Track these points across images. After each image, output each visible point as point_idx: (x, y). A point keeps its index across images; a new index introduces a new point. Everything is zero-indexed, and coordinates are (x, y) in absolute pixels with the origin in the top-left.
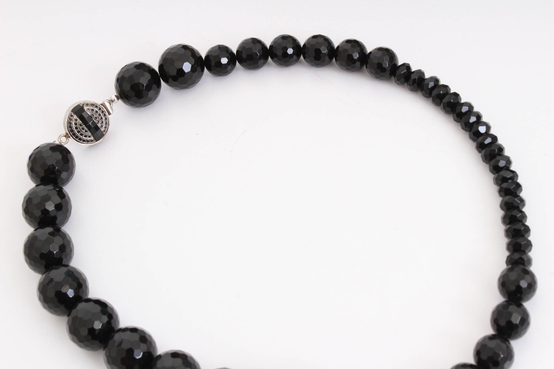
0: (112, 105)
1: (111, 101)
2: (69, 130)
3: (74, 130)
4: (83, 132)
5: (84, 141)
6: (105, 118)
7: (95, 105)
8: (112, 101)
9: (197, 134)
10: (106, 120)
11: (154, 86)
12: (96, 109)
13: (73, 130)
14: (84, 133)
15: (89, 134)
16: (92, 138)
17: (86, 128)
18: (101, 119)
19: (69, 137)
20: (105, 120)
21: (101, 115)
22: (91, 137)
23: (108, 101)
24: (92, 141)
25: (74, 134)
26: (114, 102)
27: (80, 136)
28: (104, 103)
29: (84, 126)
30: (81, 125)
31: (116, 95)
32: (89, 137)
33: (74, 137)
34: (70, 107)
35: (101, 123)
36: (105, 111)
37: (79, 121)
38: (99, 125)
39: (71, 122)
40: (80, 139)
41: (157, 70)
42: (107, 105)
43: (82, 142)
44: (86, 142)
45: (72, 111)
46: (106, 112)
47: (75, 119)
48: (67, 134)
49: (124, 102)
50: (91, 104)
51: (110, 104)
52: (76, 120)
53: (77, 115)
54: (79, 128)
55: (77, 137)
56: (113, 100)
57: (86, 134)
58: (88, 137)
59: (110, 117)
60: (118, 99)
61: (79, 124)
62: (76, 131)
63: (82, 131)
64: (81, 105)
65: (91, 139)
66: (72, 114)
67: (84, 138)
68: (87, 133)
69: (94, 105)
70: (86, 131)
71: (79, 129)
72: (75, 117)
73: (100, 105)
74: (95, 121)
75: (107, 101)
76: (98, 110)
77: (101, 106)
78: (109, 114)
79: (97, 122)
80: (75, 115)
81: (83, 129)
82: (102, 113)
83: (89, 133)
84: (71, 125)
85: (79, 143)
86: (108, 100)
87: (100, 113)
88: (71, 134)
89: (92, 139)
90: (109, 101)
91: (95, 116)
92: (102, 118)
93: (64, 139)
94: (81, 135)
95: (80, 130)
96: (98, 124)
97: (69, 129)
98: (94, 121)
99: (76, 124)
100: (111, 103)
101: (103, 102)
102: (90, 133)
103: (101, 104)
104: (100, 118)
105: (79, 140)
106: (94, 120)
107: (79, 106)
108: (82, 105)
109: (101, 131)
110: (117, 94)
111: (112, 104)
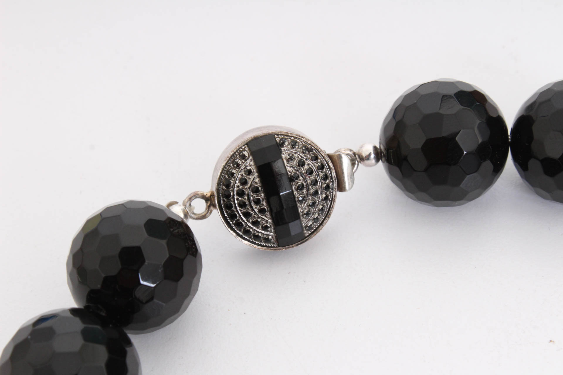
0: (356, 166)
1: (359, 156)
2: (221, 191)
3: (234, 195)
4: (253, 210)
5: (247, 232)
6: (324, 196)
7: (314, 154)
8: (362, 159)
9: (551, 341)
10: (326, 202)
11: (487, 165)
12: (309, 164)
13: (232, 194)
14: (255, 212)
15: (267, 222)
16: (271, 235)
17: (265, 203)
18: (312, 195)
19: (214, 206)
20: (322, 200)
21: (319, 184)
22: (269, 229)
23: (351, 153)
24: (267, 240)
25: (229, 207)
26: (367, 162)
27: (242, 216)
28: (340, 157)
29: (263, 195)
30: (256, 191)
31: (378, 147)
32: (265, 228)
33: (227, 212)
34: (247, 132)
35: (309, 206)
36: (331, 176)
37: (255, 179)
38: (302, 208)
39: (234, 171)
40: (239, 225)
41: (510, 124)
42: (346, 162)
43: (240, 233)
44: (250, 238)
45: (248, 144)
46: (332, 182)
47: (248, 168)
48: (212, 195)
49: (391, 173)
50: (305, 146)
51: (353, 164)
52: (250, 172)
53: (255, 160)
54: (248, 195)
55: (233, 216)
56: (364, 156)
57: (259, 217)
58: (260, 227)
59: (339, 195)
60: (378, 157)
61: (251, 186)
62: (237, 199)
63: (251, 207)
64: (278, 140)
65: (267, 235)
66: (246, 153)
67: (249, 227)
68: (264, 217)
69: (310, 150)
70: (262, 211)
71: (246, 197)
72: (250, 164)
73: (326, 157)
74: (295, 192)
75: (349, 152)
76: (314, 169)
77: (327, 159)
78: (341, 188)
79: (301, 199)
80: (251, 158)
81: (257, 202)
82: (323, 181)
83: (267, 219)
84: (230, 178)
85: (232, 232)
86: (351, 150)
87: (318, 179)
88: (222, 202)
89: (270, 237)
90: (354, 154)
91: (301, 181)
92: (316, 193)
93: (200, 206)
94: (247, 215)
95: (247, 203)
96: (299, 205)
97: (221, 189)
98: (293, 192)
99: (244, 182)
100: (357, 162)
101: (337, 151)
102: (270, 221)
103: (330, 157)
104: (312, 191)
105: (235, 225)
106: (294, 190)
107: (271, 136)
108: (281, 139)
109: (301, 224)
110: (380, 143)
111: (358, 165)
